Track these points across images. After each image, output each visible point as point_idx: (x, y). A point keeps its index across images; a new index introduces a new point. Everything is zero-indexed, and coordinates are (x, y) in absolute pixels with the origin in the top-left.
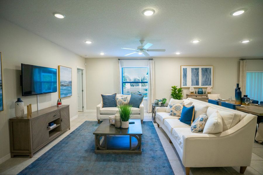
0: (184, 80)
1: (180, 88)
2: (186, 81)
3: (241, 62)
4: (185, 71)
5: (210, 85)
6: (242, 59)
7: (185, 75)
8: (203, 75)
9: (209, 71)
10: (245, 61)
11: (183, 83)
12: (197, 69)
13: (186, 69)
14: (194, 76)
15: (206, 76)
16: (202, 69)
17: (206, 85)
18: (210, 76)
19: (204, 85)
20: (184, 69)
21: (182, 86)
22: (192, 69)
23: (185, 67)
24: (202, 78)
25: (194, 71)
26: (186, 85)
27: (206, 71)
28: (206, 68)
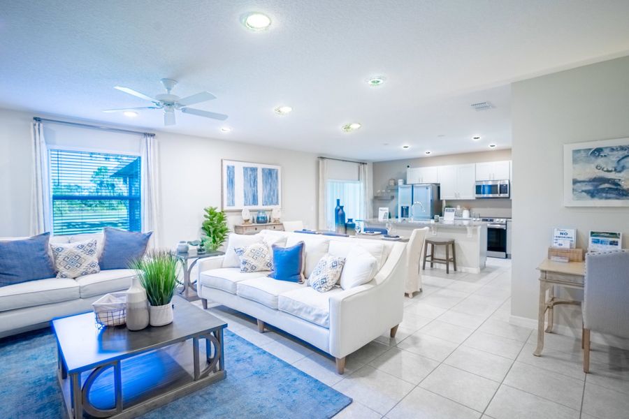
0: (229, 193)
1: (220, 211)
2: (233, 196)
3: (321, 161)
4: (231, 170)
5: (277, 203)
6: (322, 158)
7: (231, 182)
8: (265, 182)
9: (275, 175)
10: (325, 161)
11: (228, 199)
12: (254, 170)
13: (233, 167)
14: (249, 185)
15: (271, 185)
16: (263, 170)
17: (270, 204)
18: (276, 185)
19: (266, 205)
20: (228, 167)
21: (226, 208)
22: (245, 169)
23: (231, 164)
24: (263, 190)
25: (249, 172)
26: (233, 204)
27: (270, 174)
28: (270, 170)
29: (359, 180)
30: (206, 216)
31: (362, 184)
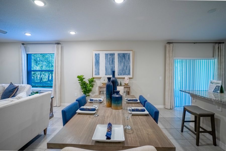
0: (96, 68)
1: (92, 77)
2: (99, 69)
3: (168, 45)
4: (97, 56)
5: (129, 74)
6: (169, 43)
7: (97, 62)
8: (120, 62)
9: (127, 57)
10: (171, 45)
11: (96, 71)
12: (113, 55)
13: (99, 54)
14: (109, 63)
15: (124, 63)
16: (119, 54)
17: (124, 75)
18: (129, 63)
19: (121, 75)
20: (96, 54)
21: (94, 76)
22: (106, 55)
23: (97, 52)
24: (119, 66)
25: (109, 56)
26: (99, 74)
27: (124, 57)
28: (123, 54)
29: (213, 57)
30: (79, 80)
31: (216, 60)
